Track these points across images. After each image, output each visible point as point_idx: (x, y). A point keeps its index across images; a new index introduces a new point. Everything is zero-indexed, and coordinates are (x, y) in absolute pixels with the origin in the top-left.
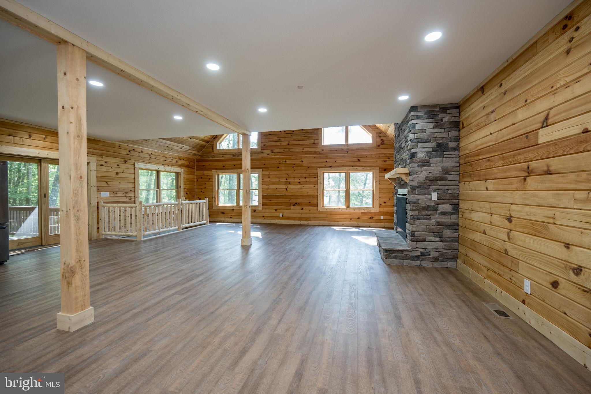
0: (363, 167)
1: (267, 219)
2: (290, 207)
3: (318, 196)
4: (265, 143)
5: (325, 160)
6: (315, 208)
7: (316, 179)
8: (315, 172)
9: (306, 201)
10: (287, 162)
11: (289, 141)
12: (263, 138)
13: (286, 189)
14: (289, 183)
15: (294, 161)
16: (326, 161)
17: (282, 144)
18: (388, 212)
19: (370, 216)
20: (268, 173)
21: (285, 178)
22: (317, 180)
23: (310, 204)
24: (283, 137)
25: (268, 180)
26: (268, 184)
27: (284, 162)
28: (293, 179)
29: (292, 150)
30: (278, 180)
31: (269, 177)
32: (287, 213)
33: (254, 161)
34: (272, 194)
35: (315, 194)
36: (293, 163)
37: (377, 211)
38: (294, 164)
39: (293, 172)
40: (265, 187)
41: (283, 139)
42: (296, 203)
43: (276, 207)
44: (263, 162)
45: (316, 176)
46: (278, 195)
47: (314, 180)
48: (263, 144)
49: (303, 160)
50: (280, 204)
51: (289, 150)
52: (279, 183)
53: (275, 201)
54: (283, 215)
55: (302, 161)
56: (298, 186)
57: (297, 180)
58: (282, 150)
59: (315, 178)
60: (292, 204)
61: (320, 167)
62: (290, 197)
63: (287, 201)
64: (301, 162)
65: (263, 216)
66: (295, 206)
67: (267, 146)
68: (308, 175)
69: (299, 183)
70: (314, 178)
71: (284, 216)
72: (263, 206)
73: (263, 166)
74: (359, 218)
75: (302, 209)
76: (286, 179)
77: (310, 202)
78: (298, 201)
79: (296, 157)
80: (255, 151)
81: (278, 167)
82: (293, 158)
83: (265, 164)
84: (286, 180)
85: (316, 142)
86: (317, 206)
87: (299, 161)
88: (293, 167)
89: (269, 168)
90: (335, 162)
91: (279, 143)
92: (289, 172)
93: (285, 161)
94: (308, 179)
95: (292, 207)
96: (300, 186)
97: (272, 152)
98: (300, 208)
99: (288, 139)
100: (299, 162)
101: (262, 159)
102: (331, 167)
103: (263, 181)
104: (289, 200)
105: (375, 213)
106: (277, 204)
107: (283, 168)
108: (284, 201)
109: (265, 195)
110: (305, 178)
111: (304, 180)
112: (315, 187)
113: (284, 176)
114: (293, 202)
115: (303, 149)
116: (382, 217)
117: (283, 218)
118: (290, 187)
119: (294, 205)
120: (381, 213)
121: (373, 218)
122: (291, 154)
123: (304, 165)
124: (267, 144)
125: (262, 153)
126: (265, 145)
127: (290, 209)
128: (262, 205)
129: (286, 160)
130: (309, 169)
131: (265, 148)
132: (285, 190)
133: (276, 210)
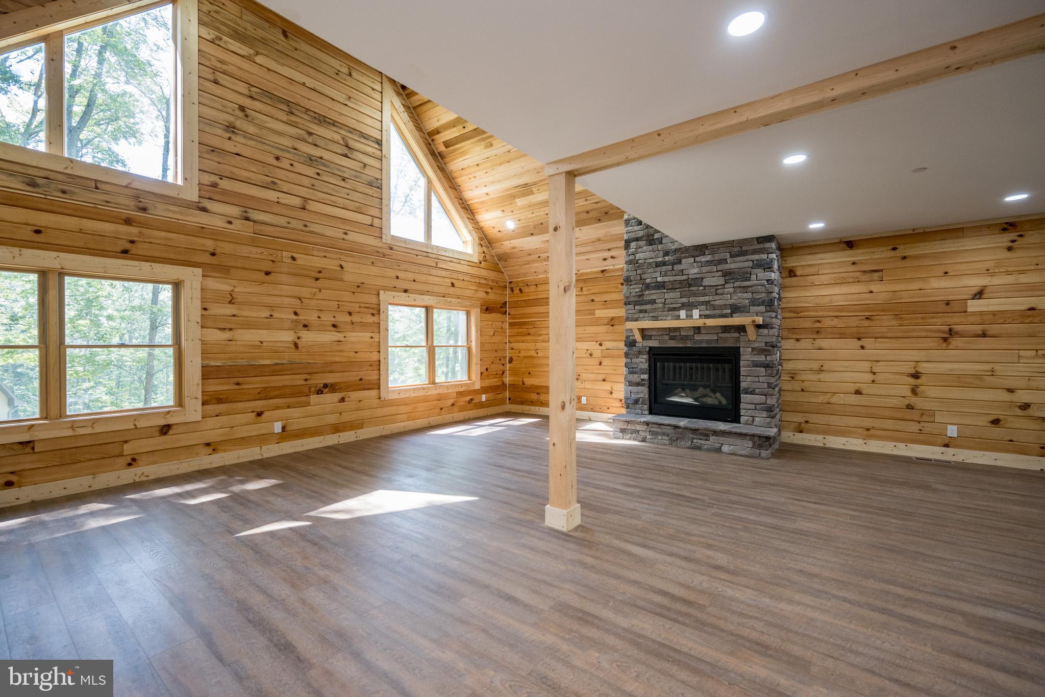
0: (459, 300)
1: (225, 451)
2: (304, 399)
3: (379, 361)
4: (215, 179)
5: (393, 274)
6: (374, 393)
7: (375, 319)
8: (373, 299)
9: (352, 377)
10: (299, 262)
11: (306, 199)
12: (206, 156)
13: (296, 346)
14: (305, 326)
15: (317, 262)
16: (397, 277)
17: (280, 200)
18: (490, 387)
19: (469, 398)
20: (228, 288)
21: (292, 310)
22: (376, 321)
23: (362, 385)
24: (285, 179)
25: (229, 310)
26: (229, 326)
27: (290, 261)
28: (316, 314)
29: (313, 227)
30: (267, 315)
31: (230, 302)
32: (297, 417)
33: (163, 234)
34: (244, 362)
35: (374, 357)
36: (316, 265)
37: (478, 386)
38: (320, 272)
39: (315, 294)
40: (215, 336)
41: (285, 187)
42: (325, 386)
43: (259, 405)
44: (210, 245)
45: (377, 311)
46: (267, 362)
47: (371, 319)
48: (208, 179)
49: (343, 264)
50: (276, 393)
51: (305, 226)
52: (269, 323)
53: (257, 383)
54: (284, 428)
55: (341, 267)
56: (331, 336)
57: (328, 318)
58: (282, 221)
59: (373, 315)
60: (313, 389)
61: (386, 289)
62: (309, 370)
63: (299, 380)
64: (339, 268)
65: (208, 445)
66: (322, 393)
67: (225, 192)
68: (358, 305)
69: (334, 326)
70: (370, 316)
71: (288, 429)
72: (205, 407)
73: (207, 259)
74: (453, 405)
75: (343, 400)
76: (296, 314)
77: (361, 379)
78: (330, 379)
79: (326, 251)
80: (173, 194)
81: (267, 273)
82: (315, 253)
83: (213, 254)
84: (295, 317)
85: (377, 222)
86: (379, 389)
87: (330, 264)
88: (317, 279)
89: (232, 271)
90: (414, 281)
91: (272, 195)
92: (305, 292)
93: (290, 254)
94: (356, 318)
95: (314, 398)
96: (339, 336)
97: (247, 219)
98: (337, 396)
99: (303, 192)
100: (332, 267)
101: (202, 231)
102: (406, 291)
103: (205, 313)
104: (306, 376)
105: (475, 392)
106: (264, 394)
107: (284, 278)
108: (285, 383)
109: (213, 363)
110: (350, 314)
111: (348, 319)
112: (372, 340)
113: (287, 301)
114: (316, 382)
115: (346, 234)
116: (484, 398)
117: (286, 434)
118: (307, 337)
119: (319, 392)
120: (484, 390)
121: (473, 402)
122: (312, 240)
123: (347, 277)
124: (225, 184)
125: (204, 210)
126: (214, 185)
127: (308, 404)
128: (204, 404)
129: (295, 255)
130: (359, 290)
131: (212, 196)
132: (293, 346)
133: (259, 414)
